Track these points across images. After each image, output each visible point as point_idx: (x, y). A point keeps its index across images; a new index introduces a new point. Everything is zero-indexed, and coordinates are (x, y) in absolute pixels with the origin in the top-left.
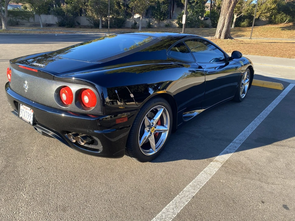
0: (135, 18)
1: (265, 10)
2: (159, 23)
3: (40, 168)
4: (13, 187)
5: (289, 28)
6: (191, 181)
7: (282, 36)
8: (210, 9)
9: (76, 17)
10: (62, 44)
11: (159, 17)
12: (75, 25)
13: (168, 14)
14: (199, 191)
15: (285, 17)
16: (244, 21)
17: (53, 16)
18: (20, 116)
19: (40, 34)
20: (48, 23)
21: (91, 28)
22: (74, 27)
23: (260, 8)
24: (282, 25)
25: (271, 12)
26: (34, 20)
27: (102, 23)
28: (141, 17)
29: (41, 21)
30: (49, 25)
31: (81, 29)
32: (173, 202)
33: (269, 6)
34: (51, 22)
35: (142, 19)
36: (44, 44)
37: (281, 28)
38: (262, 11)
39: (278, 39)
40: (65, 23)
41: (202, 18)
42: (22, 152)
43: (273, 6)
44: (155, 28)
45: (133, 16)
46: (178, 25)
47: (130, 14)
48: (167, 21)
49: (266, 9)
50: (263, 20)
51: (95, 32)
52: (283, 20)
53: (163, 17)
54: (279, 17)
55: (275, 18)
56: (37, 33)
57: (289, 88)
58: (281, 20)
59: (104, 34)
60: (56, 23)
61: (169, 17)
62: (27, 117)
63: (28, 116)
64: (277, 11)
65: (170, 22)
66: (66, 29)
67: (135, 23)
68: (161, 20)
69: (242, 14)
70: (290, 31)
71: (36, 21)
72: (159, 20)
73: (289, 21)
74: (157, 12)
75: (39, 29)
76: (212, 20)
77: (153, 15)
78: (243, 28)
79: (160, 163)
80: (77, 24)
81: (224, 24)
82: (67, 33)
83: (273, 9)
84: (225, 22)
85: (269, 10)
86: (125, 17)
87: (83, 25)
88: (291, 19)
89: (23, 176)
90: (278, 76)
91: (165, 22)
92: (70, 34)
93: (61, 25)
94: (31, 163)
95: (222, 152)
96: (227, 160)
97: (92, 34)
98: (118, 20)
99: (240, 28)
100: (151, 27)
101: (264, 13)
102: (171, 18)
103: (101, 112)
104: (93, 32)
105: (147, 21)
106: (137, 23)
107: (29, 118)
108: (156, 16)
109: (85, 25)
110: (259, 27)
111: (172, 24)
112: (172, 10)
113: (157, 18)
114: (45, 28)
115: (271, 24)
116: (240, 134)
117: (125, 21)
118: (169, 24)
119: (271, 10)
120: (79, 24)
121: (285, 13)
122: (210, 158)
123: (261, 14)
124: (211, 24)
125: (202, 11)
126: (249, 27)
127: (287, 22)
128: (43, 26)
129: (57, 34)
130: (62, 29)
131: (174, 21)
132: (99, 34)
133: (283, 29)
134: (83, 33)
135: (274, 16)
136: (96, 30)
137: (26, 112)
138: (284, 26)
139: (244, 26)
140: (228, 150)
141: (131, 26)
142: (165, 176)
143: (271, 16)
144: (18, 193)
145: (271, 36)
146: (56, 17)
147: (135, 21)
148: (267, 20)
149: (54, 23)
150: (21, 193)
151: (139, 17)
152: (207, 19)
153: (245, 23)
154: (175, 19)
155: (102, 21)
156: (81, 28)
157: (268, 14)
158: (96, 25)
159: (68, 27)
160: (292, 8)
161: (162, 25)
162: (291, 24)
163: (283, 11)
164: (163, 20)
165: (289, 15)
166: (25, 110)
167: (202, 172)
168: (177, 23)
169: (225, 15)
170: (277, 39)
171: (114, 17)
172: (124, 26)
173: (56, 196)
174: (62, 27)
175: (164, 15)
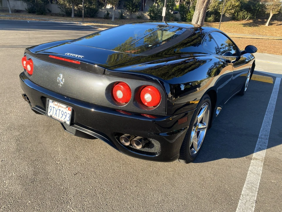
0: (108, 9)
1: (229, 7)
2: (131, 14)
3: (76, 174)
4: (55, 199)
5: (250, 25)
6: (244, 183)
7: (244, 32)
8: (180, 4)
9: (47, 4)
10: (39, 32)
11: (131, 8)
12: (46, 13)
13: (140, 6)
14: (258, 194)
15: (246, 14)
16: (210, 17)
17: (22, 1)
18: (49, 114)
19: (10, 20)
20: (17, 9)
21: (63, 16)
22: (45, 15)
23: (225, 5)
24: (244, 22)
25: (235, 9)
26: (2, 5)
27: (74, 11)
28: (114, 8)
29: (10, 7)
30: (18, 11)
31: (53, 17)
32: (238, 208)
33: (234, 3)
34: (20, 9)
35: (115, 10)
36: (20, 31)
37: (243, 24)
38: (227, 8)
39: (241, 34)
40: (35, 9)
41: (172, 11)
42: (46, 154)
43: (237, 4)
44: (127, 19)
45: (106, 6)
46: (150, 17)
47: (103, 4)
48: (139, 13)
49: (231, 6)
50: (227, 16)
51: (67, 20)
52: (244, 17)
53: (135, 9)
54: (241, 14)
55: (238, 15)
56: (8, 19)
57: (278, 81)
58: (242, 17)
59: (79, 23)
60: (26, 9)
61: (141, 9)
62: (61, 115)
63: (63, 115)
64: (240, 8)
65: (142, 14)
66: (36, 16)
67: (108, 14)
68: (133, 12)
69: (209, 9)
70: (250, 27)
71: (3, 6)
72: (131, 12)
73: (250, 18)
74: (129, 3)
75: (8, 15)
76: (181, 14)
77: (125, 7)
78: (210, 23)
79: (202, 163)
80: (48, 12)
81: (199, 18)
82: (40, 20)
83: (237, 6)
84: (199, 17)
85: (233, 7)
86: (98, 7)
87: (55, 12)
88: (252, 16)
89: (61, 185)
90: (262, 70)
91: (137, 14)
92: (43, 21)
93: (31, 12)
94: (63, 168)
95: (255, 149)
96: (265, 157)
97: (66, 22)
98: (91, 9)
99: (207, 23)
100: (123, 18)
101: (229, 10)
102: (142, 10)
103: (165, 112)
104: (65, 20)
105: (119, 12)
106: (109, 13)
107: (64, 117)
108: (128, 7)
109: (56, 13)
110: (224, 22)
111: (144, 16)
112: (144, 2)
113: (129, 9)
114: (14, 14)
115: (234, 20)
116: (261, 129)
117: (98, 10)
118: (140, 16)
119: (235, 7)
120: (50, 11)
121: (246, 10)
122: (248, 156)
123: (226, 10)
124: (180, 18)
125: (172, 5)
126: (215, 22)
127: (248, 19)
128: (12, 12)
129: (29, 21)
130: (32, 16)
131: (146, 13)
132: (73, 22)
133: (245, 25)
134: (56, 21)
135: (236, 14)
136: (69, 19)
137: (58, 111)
138: (246, 23)
139: (210, 22)
140: (260, 146)
141: (103, 16)
142: (215, 178)
143: (235, 13)
144: (64, 207)
145: (234, 31)
146: (26, 3)
147: (108, 12)
148: (230, 17)
149: (23, 10)
150: (68, 206)
151: (112, 8)
152: (176, 13)
153: (211, 18)
154: (147, 11)
155: (75, 10)
156: (52, 15)
157: (233, 11)
158: (68, 14)
159: (38, 14)
160: (253, 6)
161: (134, 17)
162: (251, 21)
163: (244, 9)
164: (135, 11)
165: (250, 12)
166: (56, 107)
167: (249, 172)
168: (149, 15)
169: (200, 10)
170: (239, 34)
171: (87, 6)
172: (97, 16)
173: (110, 208)
174: (32, 14)
175: (137, 7)
